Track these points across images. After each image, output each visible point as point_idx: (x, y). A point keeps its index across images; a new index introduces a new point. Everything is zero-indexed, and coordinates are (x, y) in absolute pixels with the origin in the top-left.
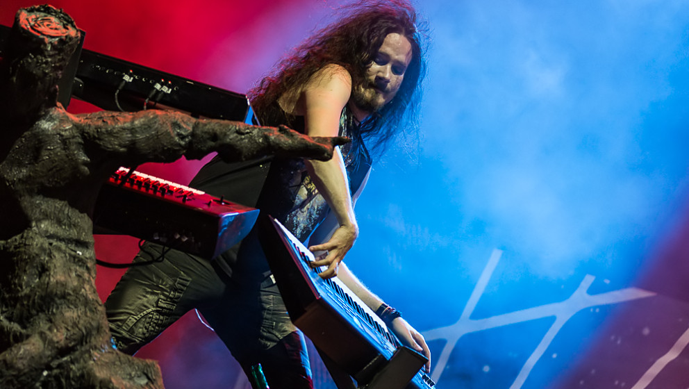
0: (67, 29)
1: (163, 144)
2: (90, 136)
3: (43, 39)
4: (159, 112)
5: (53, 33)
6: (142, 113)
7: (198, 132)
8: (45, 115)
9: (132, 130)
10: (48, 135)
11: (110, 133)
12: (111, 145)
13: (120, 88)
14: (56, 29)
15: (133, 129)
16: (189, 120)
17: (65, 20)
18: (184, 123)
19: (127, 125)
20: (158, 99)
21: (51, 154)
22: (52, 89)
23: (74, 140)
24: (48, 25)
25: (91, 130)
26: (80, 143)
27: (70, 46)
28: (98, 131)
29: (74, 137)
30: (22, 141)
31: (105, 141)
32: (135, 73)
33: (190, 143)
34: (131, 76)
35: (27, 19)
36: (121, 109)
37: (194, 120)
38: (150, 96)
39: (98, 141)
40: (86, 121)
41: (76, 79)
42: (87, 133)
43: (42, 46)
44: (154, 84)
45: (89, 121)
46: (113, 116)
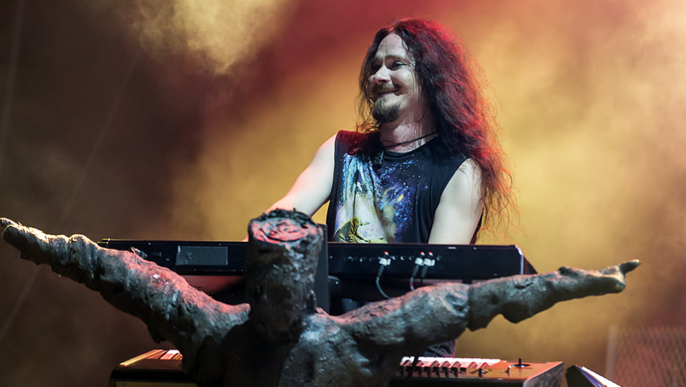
0: (306, 228)
1: (441, 322)
2: (361, 335)
3: (284, 246)
4: (427, 289)
5: (292, 236)
6: (410, 295)
7: (475, 298)
8: (308, 326)
9: (405, 316)
10: (316, 346)
11: (382, 326)
12: (386, 338)
13: (380, 274)
14: (295, 231)
15: (405, 314)
16: (462, 288)
17: (302, 219)
18: (458, 293)
19: (398, 312)
20: (423, 275)
21: (325, 365)
22: (308, 296)
23: (347, 343)
24: (285, 230)
25: (361, 329)
26: (353, 346)
27: (314, 245)
28: (368, 328)
29: (345, 340)
30: (290, 360)
31: (379, 335)
32: (391, 254)
33: (470, 312)
34: (387, 258)
35: (261, 230)
36: (386, 296)
37: (467, 287)
38: (414, 274)
39: (371, 338)
40: (354, 319)
41: (330, 277)
42: (359, 332)
43: (285, 254)
44: (414, 260)
45: (356, 320)
46: (380, 307)
